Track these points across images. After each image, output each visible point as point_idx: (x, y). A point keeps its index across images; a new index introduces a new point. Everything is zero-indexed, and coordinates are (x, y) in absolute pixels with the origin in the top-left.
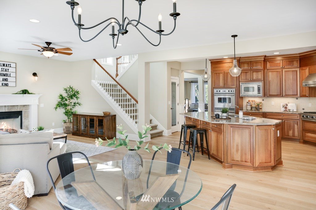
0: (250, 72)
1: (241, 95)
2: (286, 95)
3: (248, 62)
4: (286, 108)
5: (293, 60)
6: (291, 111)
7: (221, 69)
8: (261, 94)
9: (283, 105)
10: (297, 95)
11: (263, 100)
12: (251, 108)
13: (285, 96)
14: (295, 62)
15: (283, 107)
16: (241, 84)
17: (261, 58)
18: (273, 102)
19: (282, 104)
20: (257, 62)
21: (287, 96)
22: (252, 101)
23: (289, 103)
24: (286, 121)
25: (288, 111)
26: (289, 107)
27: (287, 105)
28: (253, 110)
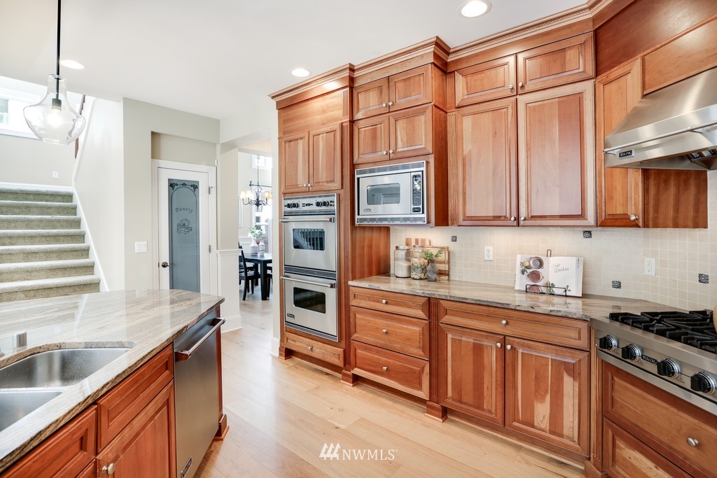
0: (387, 121)
1: (357, 217)
2: (533, 217)
3: (378, 84)
4: (535, 276)
5: (564, 45)
6: (556, 291)
7: (302, 122)
8: (424, 216)
9: (522, 264)
10: (582, 216)
11: (454, 239)
12: (410, 269)
13: (528, 223)
14: (571, 55)
15: (523, 272)
16: (356, 176)
17: (422, 56)
18: (491, 248)
19: (519, 259)
20: (408, 77)
21: (539, 221)
22: (417, 241)
23: (550, 253)
24: (520, 351)
25: (544, 290)
26: (550, 274)
27: (541, 264)
28: (414, 279)
